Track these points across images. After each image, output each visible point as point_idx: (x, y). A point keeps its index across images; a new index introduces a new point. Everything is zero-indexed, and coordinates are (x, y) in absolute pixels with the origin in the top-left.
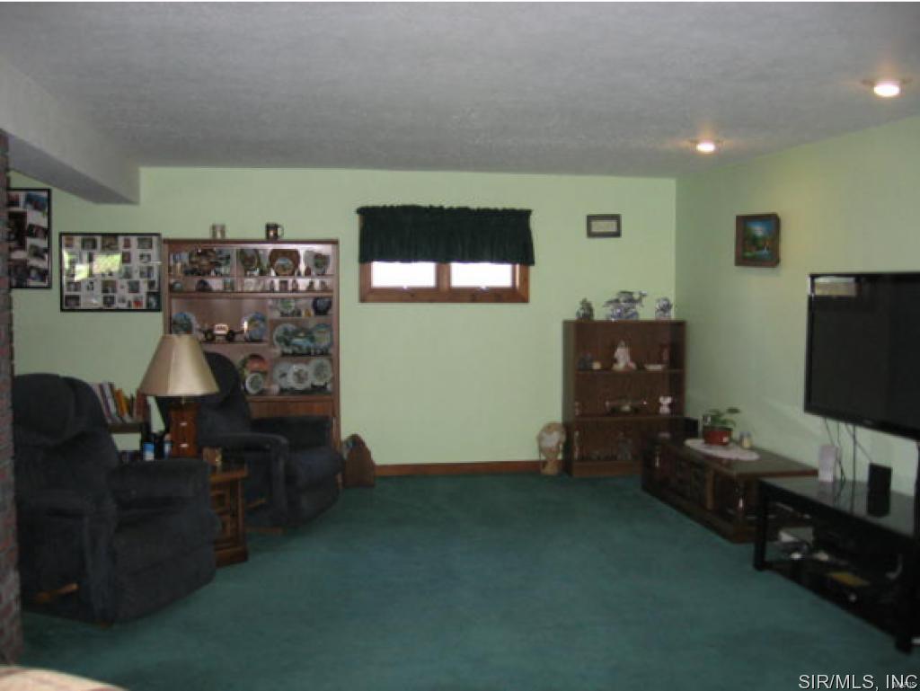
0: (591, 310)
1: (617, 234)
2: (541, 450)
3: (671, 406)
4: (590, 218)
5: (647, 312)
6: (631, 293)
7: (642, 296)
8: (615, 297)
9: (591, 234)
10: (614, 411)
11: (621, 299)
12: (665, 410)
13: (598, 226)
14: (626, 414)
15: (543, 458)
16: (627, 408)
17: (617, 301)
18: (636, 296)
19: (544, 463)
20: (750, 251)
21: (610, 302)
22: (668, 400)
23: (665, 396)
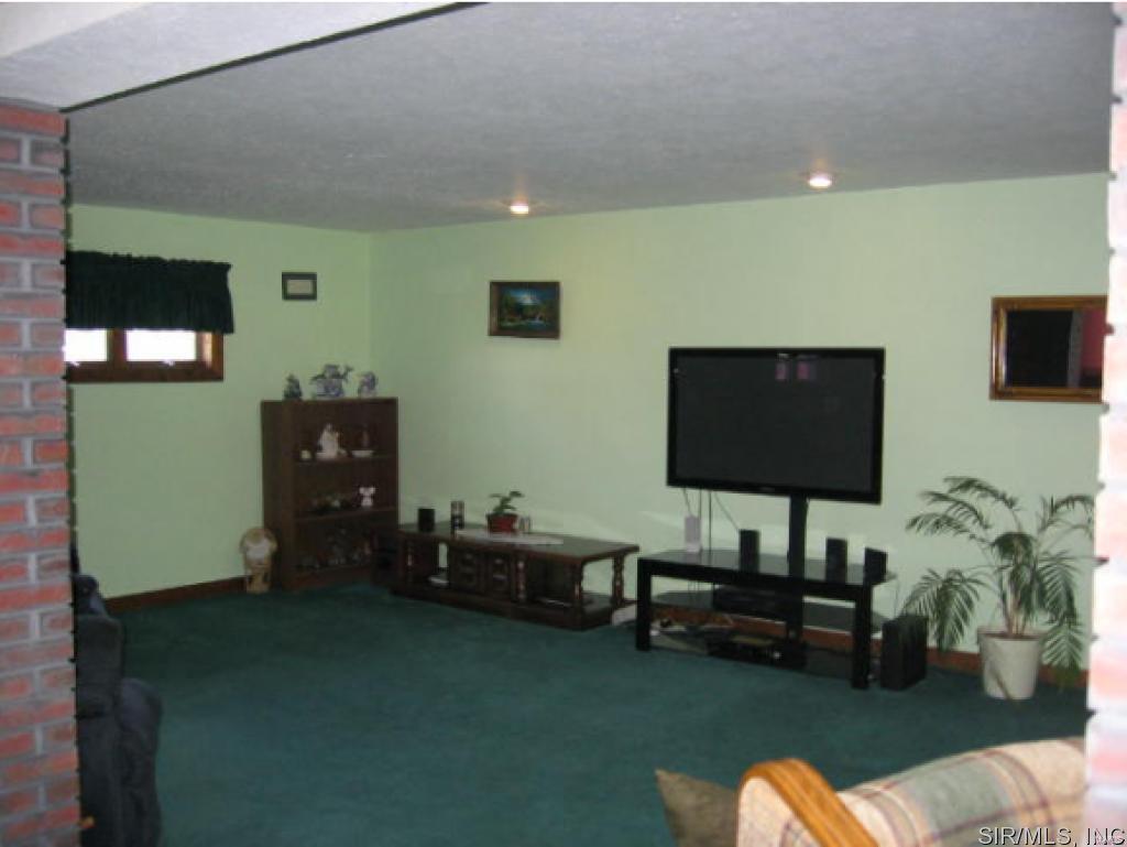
0: (298, 386)
1: (313, 297)
2: (248, 563)
3: (373, 497)
4: (286, 277)
5: (351, 390)
6: (335, 367)
7: (349, 369)
8: (319, 372)
9: (287, 296)
10: (325, 509)
11: (327, 375)
12: (367, 502)
13: (296, 287)
14: (336, 509)
15: (250, 572)
16: (336, 503)
17: (322, 376)
18: (342, 371)
19: (251, 579)
20: (512, 320)
21: (316, 378)
22: (372, 490)
23: (367, 486)
